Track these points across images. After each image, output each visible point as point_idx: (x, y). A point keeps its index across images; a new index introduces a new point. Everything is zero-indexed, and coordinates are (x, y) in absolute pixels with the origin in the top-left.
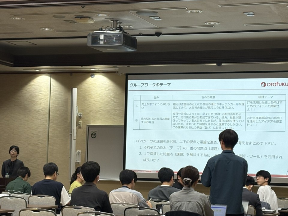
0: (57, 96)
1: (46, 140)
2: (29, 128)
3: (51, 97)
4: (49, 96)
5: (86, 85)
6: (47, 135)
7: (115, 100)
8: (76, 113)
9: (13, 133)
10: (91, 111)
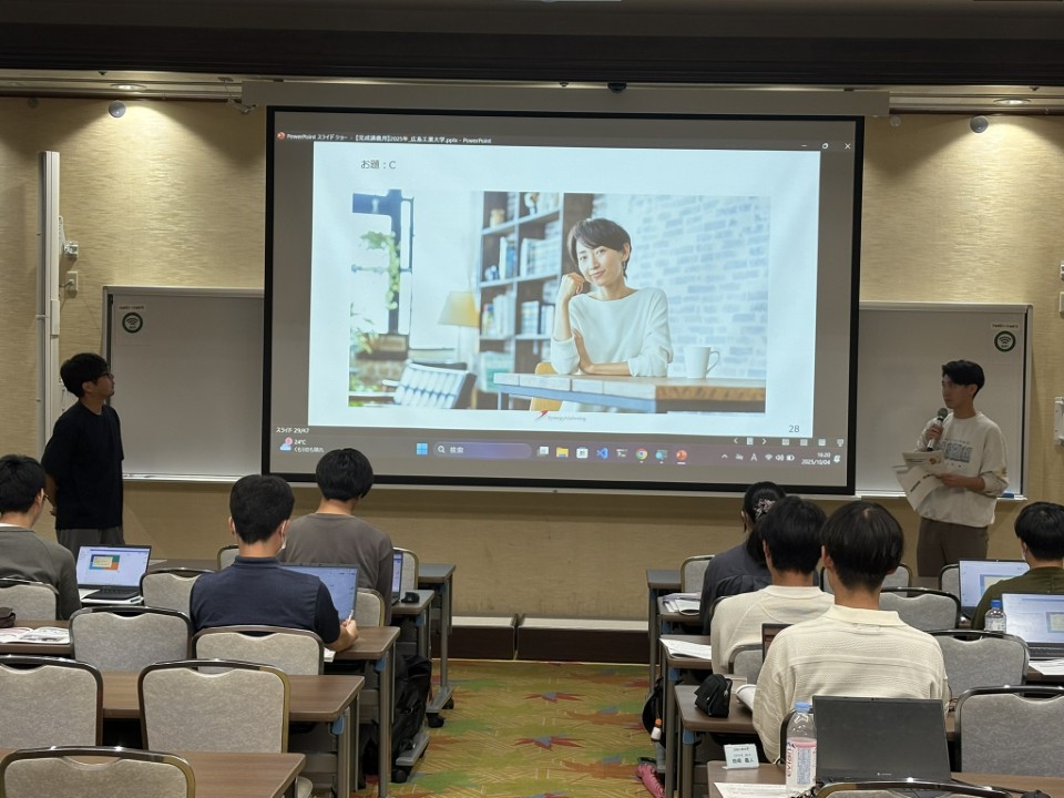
5: (92, 142)
8: (57, 242)
10: (111, 236)
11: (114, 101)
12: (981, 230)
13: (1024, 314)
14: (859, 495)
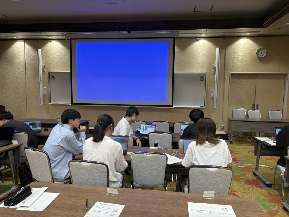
0: (30, 54)
1: (25, 81)
2: (13, 73)
3: (26, 55)
4: (24, 54)
5: (47, 47)
6: (25, 78)
7: (65, 57)
8: (41, 64)
9: (4, 77)
10: (51, 63)
11: (50, 40)
12: (198, 59)
13: (205, 74)
14: (174, 106)
